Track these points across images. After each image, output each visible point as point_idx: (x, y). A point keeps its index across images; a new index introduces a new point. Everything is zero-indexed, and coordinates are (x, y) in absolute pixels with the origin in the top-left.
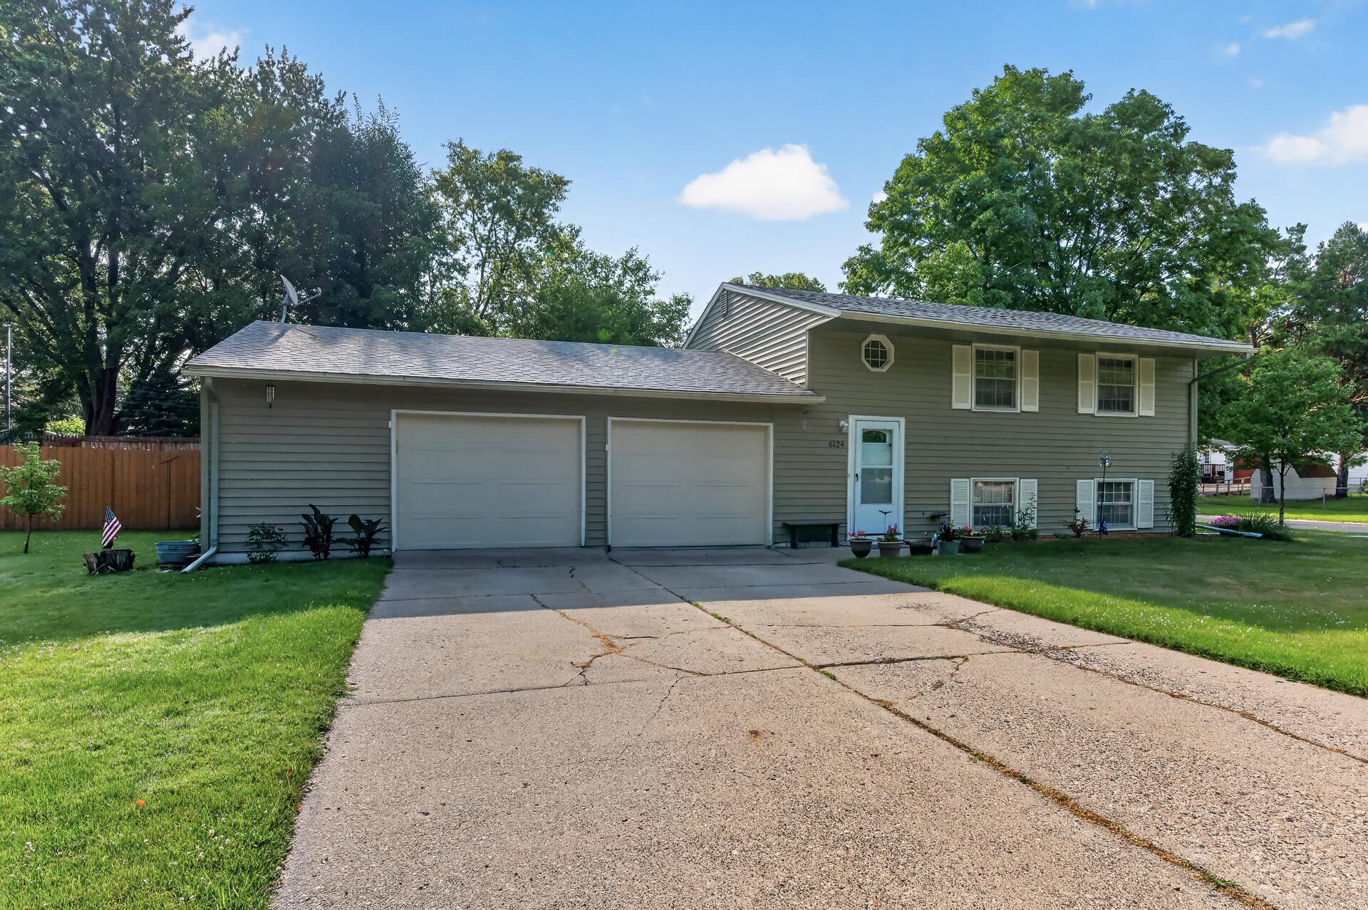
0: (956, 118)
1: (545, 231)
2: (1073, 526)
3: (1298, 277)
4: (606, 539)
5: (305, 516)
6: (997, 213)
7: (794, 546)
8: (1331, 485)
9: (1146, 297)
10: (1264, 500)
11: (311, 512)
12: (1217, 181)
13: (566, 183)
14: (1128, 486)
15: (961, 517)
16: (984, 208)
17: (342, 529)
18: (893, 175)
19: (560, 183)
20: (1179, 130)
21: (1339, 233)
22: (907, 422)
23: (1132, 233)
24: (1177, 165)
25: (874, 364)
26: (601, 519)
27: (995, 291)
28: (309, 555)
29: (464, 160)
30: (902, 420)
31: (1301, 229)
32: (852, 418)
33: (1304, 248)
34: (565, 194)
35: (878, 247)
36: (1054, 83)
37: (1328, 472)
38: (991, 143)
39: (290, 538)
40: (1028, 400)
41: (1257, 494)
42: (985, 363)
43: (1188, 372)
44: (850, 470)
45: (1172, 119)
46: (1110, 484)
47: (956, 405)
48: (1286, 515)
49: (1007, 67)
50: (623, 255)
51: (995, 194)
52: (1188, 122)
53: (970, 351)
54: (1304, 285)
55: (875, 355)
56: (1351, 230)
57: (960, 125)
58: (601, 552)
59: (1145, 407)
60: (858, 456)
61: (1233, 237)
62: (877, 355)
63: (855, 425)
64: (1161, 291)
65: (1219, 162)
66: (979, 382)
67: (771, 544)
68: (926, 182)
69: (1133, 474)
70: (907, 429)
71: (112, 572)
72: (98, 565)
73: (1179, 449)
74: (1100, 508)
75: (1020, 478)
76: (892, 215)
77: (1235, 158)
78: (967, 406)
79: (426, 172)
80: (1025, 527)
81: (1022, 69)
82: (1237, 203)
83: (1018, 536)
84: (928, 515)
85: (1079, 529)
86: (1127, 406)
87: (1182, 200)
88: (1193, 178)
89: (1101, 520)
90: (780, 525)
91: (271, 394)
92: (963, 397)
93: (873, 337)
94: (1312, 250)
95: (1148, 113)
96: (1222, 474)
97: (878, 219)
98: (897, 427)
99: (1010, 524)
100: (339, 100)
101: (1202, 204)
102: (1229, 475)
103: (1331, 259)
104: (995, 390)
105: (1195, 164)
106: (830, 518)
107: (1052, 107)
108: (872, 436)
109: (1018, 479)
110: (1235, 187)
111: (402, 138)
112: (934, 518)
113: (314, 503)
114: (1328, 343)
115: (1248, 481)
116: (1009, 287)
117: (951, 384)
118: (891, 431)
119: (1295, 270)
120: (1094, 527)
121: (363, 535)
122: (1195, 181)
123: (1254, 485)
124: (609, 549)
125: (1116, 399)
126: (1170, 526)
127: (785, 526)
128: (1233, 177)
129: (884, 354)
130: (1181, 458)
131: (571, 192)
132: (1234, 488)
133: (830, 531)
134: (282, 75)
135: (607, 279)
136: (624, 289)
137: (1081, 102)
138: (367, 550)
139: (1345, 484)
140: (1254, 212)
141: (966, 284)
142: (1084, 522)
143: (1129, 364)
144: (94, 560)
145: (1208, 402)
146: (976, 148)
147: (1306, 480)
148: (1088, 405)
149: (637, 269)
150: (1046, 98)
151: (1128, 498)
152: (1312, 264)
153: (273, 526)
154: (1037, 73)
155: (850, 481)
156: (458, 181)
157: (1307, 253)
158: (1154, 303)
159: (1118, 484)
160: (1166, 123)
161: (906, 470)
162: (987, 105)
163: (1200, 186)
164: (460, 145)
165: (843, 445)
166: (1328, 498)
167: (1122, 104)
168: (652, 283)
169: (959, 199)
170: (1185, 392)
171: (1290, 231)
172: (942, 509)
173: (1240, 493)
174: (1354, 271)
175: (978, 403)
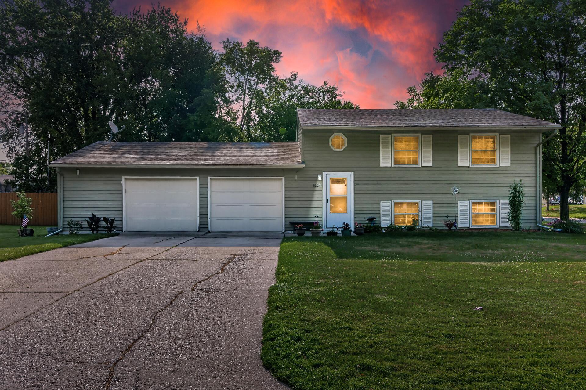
4: (207, 228)
5: (89, 218)
7: (294, 233)
11: (91, 216)
14: (494, 204)
15: (387, 220)
17: (102, 223)
22: (354, 174)
25: (336, 147)
26: (206, 219)
28: (90, 232)
30: (352, 173)
32: (324, 173)
34: (280, 59)
39: (83, 226)
40: (427, 161)
42: (400, 143)
43: (536, 140)
44: (324, 197)
46: (481, 203)
47: (382, 165)
53: (390, 138)
58: (206, 233)
59: (504, 160)
60: (328, 190)
62: (338, 143)
63: (327, 176)
66: (396, 153)
67: (283, 231)
69: (496, 197)
70: (355, 177)
71: (25, 236)
72: (22, 233)
74: (475, 216)
75: (422, 200)
78: (390, 165)
84: (367, 219)
85: (450, 226)
86: (493, 160)
90: (288, 223)
91: (78, 173)
92: (388, 160)
93: (336, 134)
98: (349, 177)
104: (406, 156)
106: (314, 220)
108: (336, 181)
109: (420, 201)
113: (94, 213)
117: (380, 154)
118: (346, 179)
120: (470, 226)
121: (109, 225)
124: (209, 232)
125: (485, 157)
127: (291, 223)
129: (341, 142)
138: (111, 231)
143: (493, 139)
144: (20, 232)
148: (465, 161)
151: (494, 210)
153: (78, 221)
155: (324, 202)
159: (486, 203)
161: (355, 197)
165: (320, 186)
170: (533, 151)
172: (376, 216)
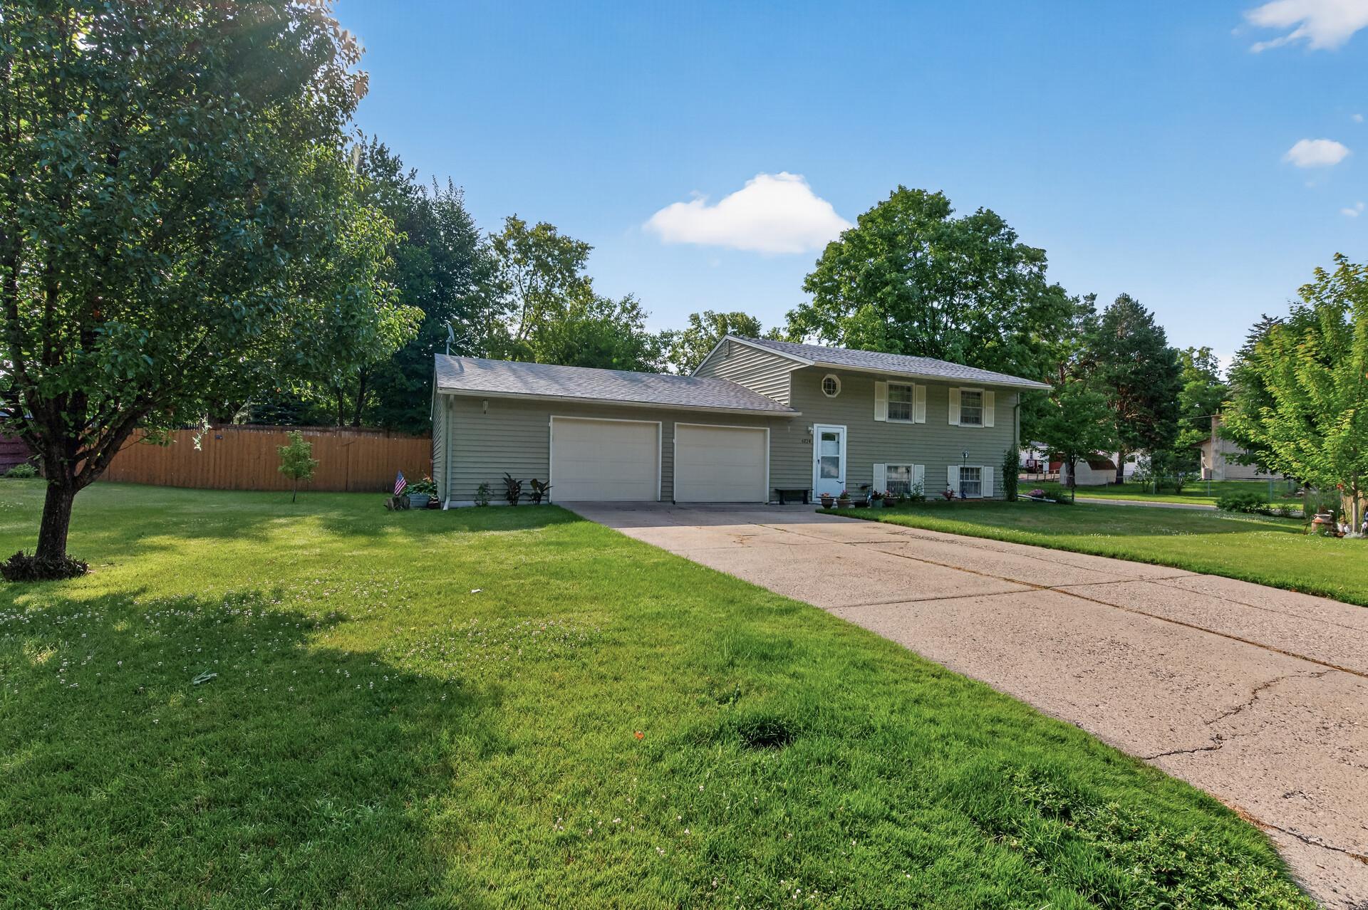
0: (866, 220)
1: (574, 282)
2: (945, 494)
3: (1091, 331)
4: (672, 497)
5: (504, 480)
6: (894, 289)
7: (782, 503)
8: (1111, 475)
9: (990, 344)
10: (1068, 485)
11: (507, 477)
12: (1035, 270)
13: (589, 248)
14: (978, 470)
15: (880, 486)
16: (887, 284)
17: (527, 488)
18: (822, 254)
19: (585, 248)
20: (1011, 236)
21: (1118, 301)
22: (848, 429)
23: (981, 301)
24: (1010, 259)
25: (829, 393)
26: (670, 485)
27: (892, 340)
28: (508, 503)
29: (516, 228)
30: (845, 427)
31: (1093, 297)
32: (816, 425)
33: (1095, 310)
34: (588, 256)
35: (811, 304)
36: (932, 198)
37: (1110, 465)
38: (890, 239)
39: (496, 492)
40: (919, 416)
41: (1063, 482)
42: (893, 392)
43: (1016, 400)
44: (815, 458)
45: (1007, 230)
46: (967, 469)
47: (876, 419)
48: (1076, 495)
49: (900, 187)
50: (622, 299)
51: (893, 275)
52: (1016, 231)
53: (885, 385)
54: (1094, 337)
55: (829, 386)
56: (1125, 299)
57: (869, 225)
58: (671, 504)
59: (988, 420)
60: (820, 449)
61: (1044, 308)
62: (830, 386)
63: (818, 429)
64: (1000, 341)
65: (1036, 257)
66: (890, 404)
67: (768, 502)
68: (846, 262)
69: (981, 463)
70: (848, 433)
72: (395, 505)
73: (1008, 447)
74: (962, 484)
75: (914, 464)
76: (822, 283)
77: (1046, 255)
78: (883, 419)
79: (483, 234)
80: (918, 494)
81: (909, 188)
82: (1048, 286)
83: (914, 499)
84: (859, 486)
85: (949, 496)
86: (978, 420)
87: (1012, 281)
88: (1020, 266)
89: (962, 492)
90: (773, 490)
91: (486, 405)
92: (881, 414)
93: (829, 376)
94: (1100, 311)
95: (991, 225)
96: (1041, 467)
97: (811, 286)
98: (842, 431)
99: (909, 492)
100: (412, 176)
101: (1026, 285)
102: (1046, 467)
103: (1112, 318)
104: (900, 410)
105: (1021, 257)
106: (803, 486)
107: (929, 216)
108: (827, 437)
110: (1047, 274)
111: (466, 208)
112: (864, 487)
113: (509, 471)
114: (1109, 377)
115: (1058, 472)
116: (902, 338)
117: (874, 406)
118: (838, 434)
119: (1089, 326)
120: (957, 495)
121: (537, 491)
122: (1022, 269)
123: (1061, 475)
124: (674, 502)
125: (971, 416)
126: (1002, 495)
127: (777, 491)
128: (1046, 267)
129: (834, 387)
130: (1009, 453)
131: (591, 255)
132: (1049, 477)
133: (802, 495)
134: (372, 157)
135: (609, 316)
136: (621, 323)
137: (949, 213)
138: (540, 500)
139: (1122, 474)
140: (1058, 291)
141: (874, 335)
142: (952, 492)
143: (979, 394)
144: (392, 503)
145: (1028, 417)
146: (879, 241)
147: (1096, 471)
148: (955, 419)
149: (631, 308)
150: (925, 208)
151: (978, 477)
152: (1100, 321)
153: (487, 485)
154: (920, 192)
155: (815, 464)
156: (511, 244)
157: (1097, 313)
158: (994, 349)
159: (972, 469)
160: (1002, 232)
161: (847, 458)
162: (886, 212)
163: (1025, 272)
164: (514, 219)
165: (810, 441)
166: (1111, 484)
167: (975, 217)
168: (642, 320)
169: (868, 275)
170: (1012, 413)
171: (1085, 298)
172: (868, 482)
173: (1053, 481)
174: (1127, 328)
175: (890, 417)
